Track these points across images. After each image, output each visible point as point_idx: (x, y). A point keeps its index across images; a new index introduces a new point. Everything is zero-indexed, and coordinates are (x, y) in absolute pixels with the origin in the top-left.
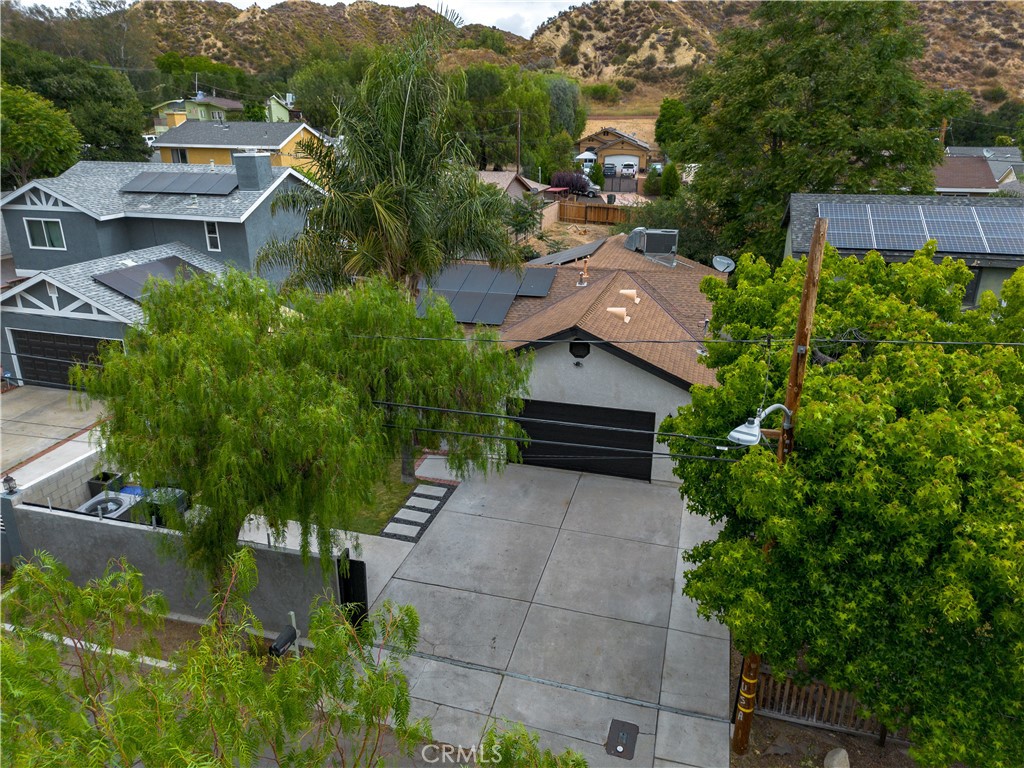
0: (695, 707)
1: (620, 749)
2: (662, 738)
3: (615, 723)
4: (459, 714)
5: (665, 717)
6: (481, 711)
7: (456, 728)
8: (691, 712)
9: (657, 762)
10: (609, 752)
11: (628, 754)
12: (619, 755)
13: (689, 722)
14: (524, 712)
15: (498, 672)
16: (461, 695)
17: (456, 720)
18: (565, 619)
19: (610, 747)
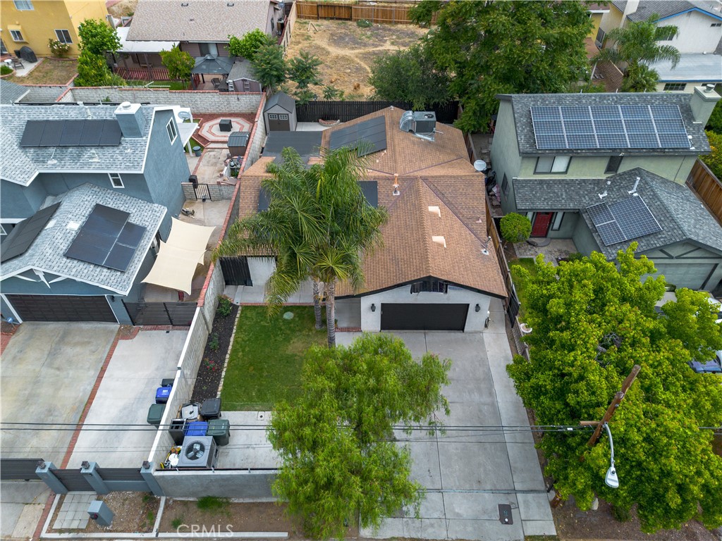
0: (531, 488)
1: (507, 520)
2: (522, 509)
3: (500, 505)
4: (432, 521)
5: (520, 496)
6: (441, 517)
7: (434, 530)
8: (532, 491)
9: (523, 522)
10: (502, 523)
11: (510, 522)
12: (507, 523)
13: (530, 496)
14: (460, 512)
15: (439, 491)
16: (428, 510)
17: (432, 525)
18: (457, 449)
19: (502, 520)
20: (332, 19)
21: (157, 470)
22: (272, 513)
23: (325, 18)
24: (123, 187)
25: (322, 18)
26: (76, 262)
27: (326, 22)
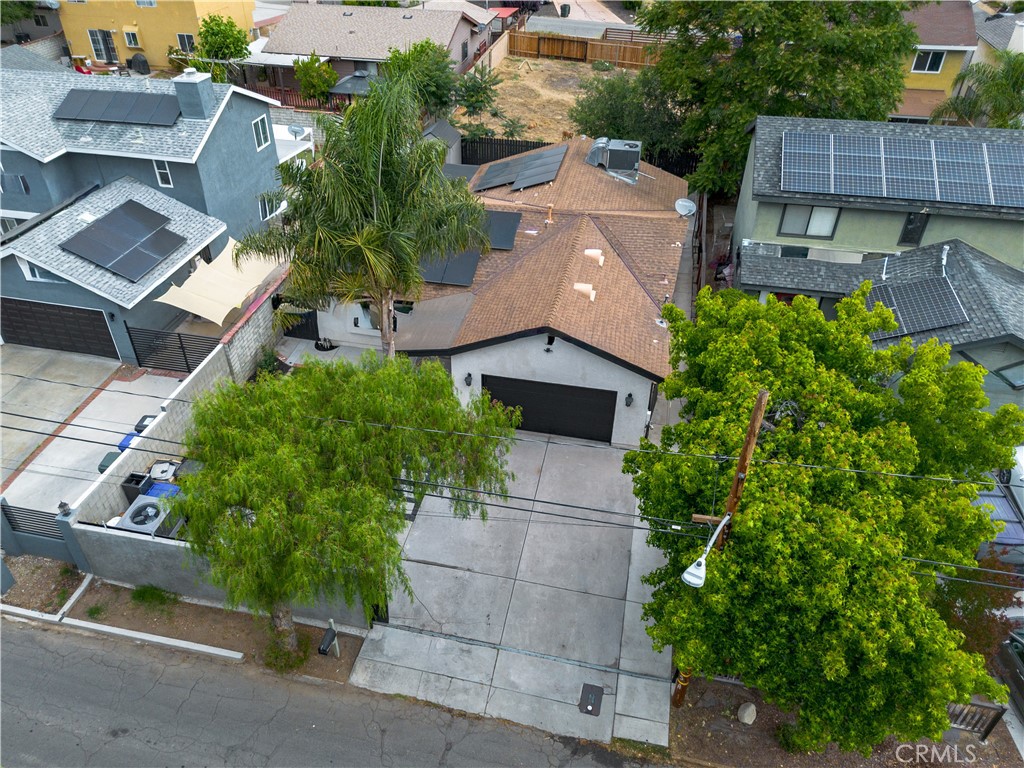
0: (645, 671)
1: (590, 708)
2: (620, 697)
3: (585, 686)
4: (468, 685)
5: (624, 680)
6: (484, 682)
7: (466, 697)
8: (641, 674)
9: (617, 717)
10: (581, 711)
11: (595, 712)
12: (588, 712)
13: (641, 682)
14: (517, 681)
15: (494, 646)
16: (467, 668)
17: (466, 691)
18: (543, 595)
19: (582, 707)
20: (557, 58)
21: (80, 522)
22: (232, 625)
23: (548, 57)
24: (172, 186)
25: (544, 56)
26: (72, 257)
27: (547, 62)
